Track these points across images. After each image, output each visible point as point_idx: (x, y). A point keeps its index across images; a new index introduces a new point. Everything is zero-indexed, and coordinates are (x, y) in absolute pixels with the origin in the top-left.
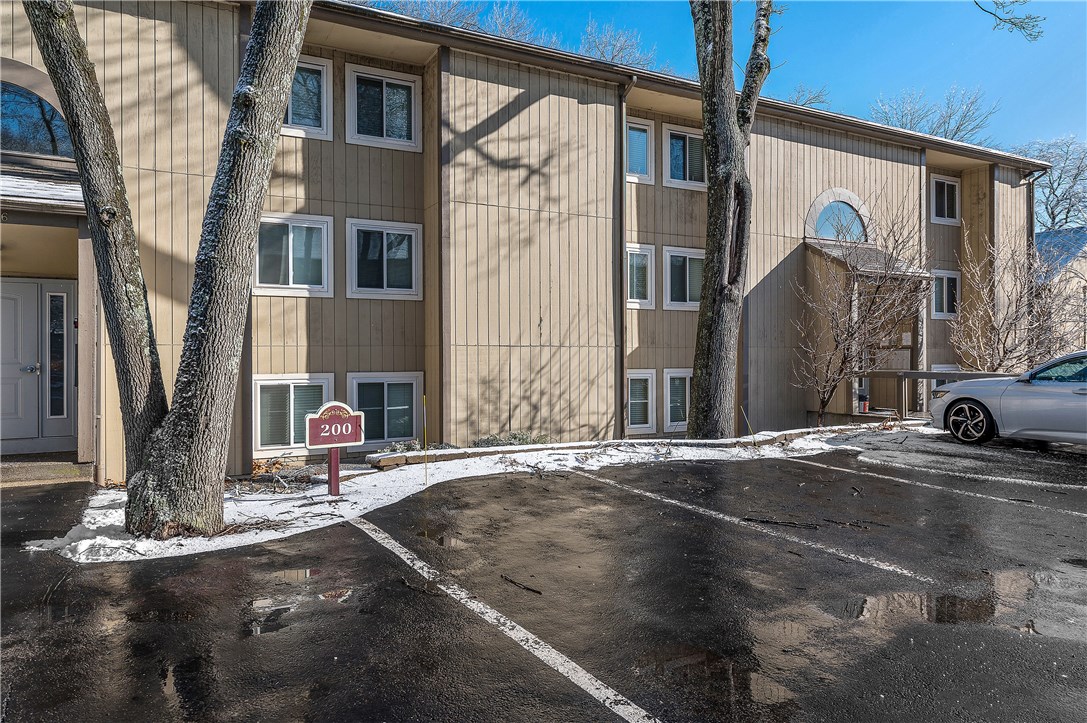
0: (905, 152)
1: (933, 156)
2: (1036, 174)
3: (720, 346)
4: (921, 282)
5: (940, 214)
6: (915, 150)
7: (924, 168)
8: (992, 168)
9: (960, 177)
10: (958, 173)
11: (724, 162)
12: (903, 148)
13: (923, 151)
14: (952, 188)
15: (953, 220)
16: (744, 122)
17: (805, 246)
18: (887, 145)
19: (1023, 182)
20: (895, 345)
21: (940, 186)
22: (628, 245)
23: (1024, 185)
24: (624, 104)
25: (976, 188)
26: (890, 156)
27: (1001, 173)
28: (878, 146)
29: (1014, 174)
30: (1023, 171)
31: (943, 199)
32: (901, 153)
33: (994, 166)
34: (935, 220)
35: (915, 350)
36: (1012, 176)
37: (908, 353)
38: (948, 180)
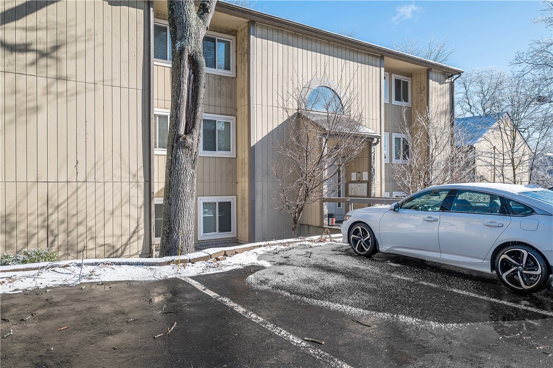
0: (370, 57)
1: (388, 61)
2: (455, 76)
3: (178, 182)
4: (373, 139)
5: (398, 99)
6: (377, 57)
7: (383, 69)
8: (428, 71)
9: (411, 77)
10: (410, 75)
11: (180, 40)
12: (369, 55)
13: (382, 57)
14: (406, 84)
15: (406, 103)
16: (204, 12)
17: (298, 115)
18: (358, 52)
19: (447, 81)
20: (359, 181)
21: (398, 82)
22: (155, 109)
23: (448, 82)
24: (151, 9)
25: (420, 83)
26: (360, 60)
27: (434, 75)
28: (351, 53)
29: (442, 76)
30: (448, 74)
31: (401, 91)
32: (368, 58)
33: (430, 69)
34: (394, 102)
35: (369, 183)
36: (440, 77)
37: (365, 185)
38: (403, 78)
